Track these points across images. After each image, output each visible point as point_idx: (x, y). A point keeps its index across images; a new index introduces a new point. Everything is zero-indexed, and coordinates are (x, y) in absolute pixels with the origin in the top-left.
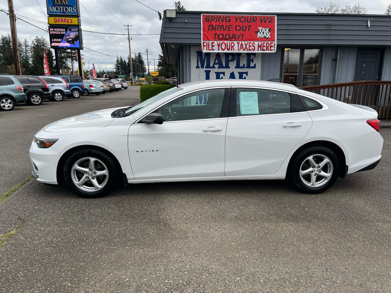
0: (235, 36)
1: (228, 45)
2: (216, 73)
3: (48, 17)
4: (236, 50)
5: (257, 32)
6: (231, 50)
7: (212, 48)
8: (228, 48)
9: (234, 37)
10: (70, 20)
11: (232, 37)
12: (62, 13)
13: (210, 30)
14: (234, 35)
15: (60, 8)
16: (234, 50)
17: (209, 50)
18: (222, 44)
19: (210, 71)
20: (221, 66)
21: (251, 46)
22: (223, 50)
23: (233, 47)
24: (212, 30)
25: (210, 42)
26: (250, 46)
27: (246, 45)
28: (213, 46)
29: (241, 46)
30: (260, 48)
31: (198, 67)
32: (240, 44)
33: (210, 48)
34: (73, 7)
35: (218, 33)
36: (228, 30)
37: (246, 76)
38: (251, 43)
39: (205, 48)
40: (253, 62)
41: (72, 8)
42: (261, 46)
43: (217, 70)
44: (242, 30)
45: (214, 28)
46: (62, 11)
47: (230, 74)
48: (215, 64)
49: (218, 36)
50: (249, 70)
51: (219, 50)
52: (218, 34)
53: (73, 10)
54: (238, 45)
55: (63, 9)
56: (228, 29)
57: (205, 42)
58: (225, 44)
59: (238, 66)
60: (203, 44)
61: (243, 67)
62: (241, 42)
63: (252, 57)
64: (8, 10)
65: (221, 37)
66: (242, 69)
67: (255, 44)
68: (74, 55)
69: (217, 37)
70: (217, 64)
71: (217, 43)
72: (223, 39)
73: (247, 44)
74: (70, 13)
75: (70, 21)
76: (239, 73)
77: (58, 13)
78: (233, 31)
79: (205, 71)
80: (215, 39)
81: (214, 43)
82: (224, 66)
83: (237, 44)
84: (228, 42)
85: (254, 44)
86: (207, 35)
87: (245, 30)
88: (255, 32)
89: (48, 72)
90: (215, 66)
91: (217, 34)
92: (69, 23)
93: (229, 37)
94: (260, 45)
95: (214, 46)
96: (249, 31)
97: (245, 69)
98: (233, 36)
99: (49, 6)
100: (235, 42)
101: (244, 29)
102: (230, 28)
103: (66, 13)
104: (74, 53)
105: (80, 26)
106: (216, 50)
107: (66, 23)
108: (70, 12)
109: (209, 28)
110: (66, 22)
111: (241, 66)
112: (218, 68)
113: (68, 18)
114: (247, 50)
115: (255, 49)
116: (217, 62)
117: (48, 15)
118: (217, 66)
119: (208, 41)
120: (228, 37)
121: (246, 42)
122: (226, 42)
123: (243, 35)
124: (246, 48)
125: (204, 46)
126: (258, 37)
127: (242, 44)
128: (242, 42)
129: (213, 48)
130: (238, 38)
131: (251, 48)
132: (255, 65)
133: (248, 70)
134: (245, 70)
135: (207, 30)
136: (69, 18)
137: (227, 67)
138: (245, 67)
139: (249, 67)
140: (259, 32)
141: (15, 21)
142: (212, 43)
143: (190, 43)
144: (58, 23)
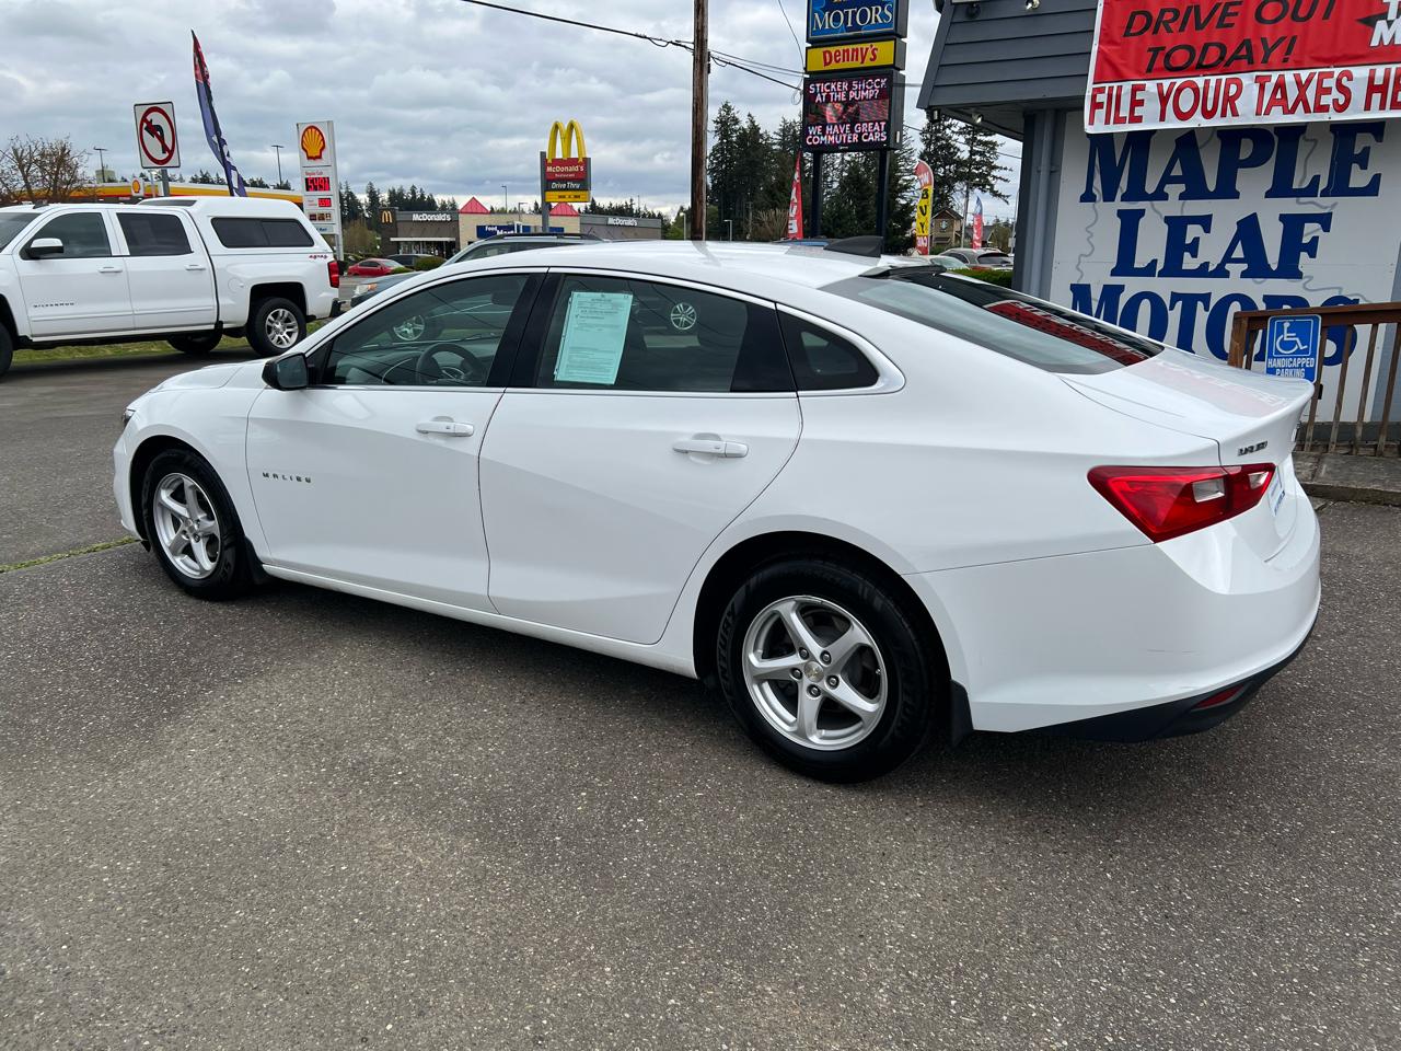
0: (1249, 50)
1: (1211, 95)
2: (1168, 220)
3: (807, 48)
4: (1247, 113)
5: (1370, 23)
6: (1224, 114)
7: (1132, 111)
8: (1209, 108)
9: (1244, 52)
10: (870, 50)
11: (1235, 57)
12: (849, 30)
13: (1134, 35)
14: (1246, 43)
15: (846, 15)
16: (1235, 114)
17: (1119, 120)
18: (1179, 90)
19: (1141, 213)
20: (1195, 190)
21: (1328, 91)
22: (1182, 116)
23: (1230, 100)
24: (1141, 32)
25: (1127, 86)
26: (1322, 91)
27: (1302, 87)
28: (1135, 103)
29: (1274, 93)
30: (1376, 97)
31: (1088, 197)
32: (1269, 87)
33: (1124, 112)
34: (887, 3)
35: (1168, 41)
36: (1221, 24)
37: (1320, 233)
38: (1331, 75)
39: (1101, 114)
40: (1364, 167)
41: (883, 9)
42: (1383, 89)
43: (1174, 206)
44: (1294, 17)
45: (1153, 25)
46: (849, 25)
47: (1238, 223)
48: (1167, 179)
49: (1168, 56)
50: (1341, 207)
51: (1162, 118)
52: (1167, 50)
53: (884, 16)
54: (1262, 88)
55: (854, 14)
56: (1222, 19)
57: (1101, 91)
58: (1196, 90)
59: (1281, 188)
60: (1094, 97)
61: (1311, 191)
62: (1275, 76)
63: (1362, 141)
64: (692, 40)
65: (1180, 58)
66: (1302, 199)
67: (1350, 78)
68: (977, 169)
69: (1160, 62)
70: (1176, 180)
71: (1156, 90)
72: (1192, 70)
73: (1309, 81)
74: (874, 27)
75: (869, 55)
76: (1283, 218)
77: (836, 31)
78: (1243, 26)
79: (1121, 213)
80: (1149, 70)
81: (1142, 88)
82: (1211, 186)
83: (1256, 87)
84: (1213, 80)
85: (1345, 79)
86: (1116, 59)
87: (1307, 18)
88: (1360, 20)
89: (799, 229)
90: (1168, 189)
91: (1163, 48)
92: (868, 63)
93: (1222, 58)
94: (1378, 81)
95: (1141, 103)
96: (1326, 17)
97: (1319, 199)
98: (1239, 49)
99: (814, 12)
100: (1247, 79)
101: (1301, 14)
102: (1231, 14)
103: (859, 28)
104: (978, 163)
105: (899, 70)
106: (1151, 121)
107: (856, 64)
108: (873, 22)
109: (1129, 27)
110: (857, 59)
111: (1295, 186)
112: (1183, 197)
113: (864, 46)
114: (1307, 110)
115: (1348, 101)
116: (1177, 171)
117: (808, 41)
118: (1174, 190)
119: (1115, 85)
120: (1213, 55)
121: (1304, 74)
122: (1200, 81)
123: (1294, 38)
124: (1302, 98)
125: (1096, 106)
126: (1374, 42)
127: (1281, 85)
128: (1285, 73)
129: (1138, 111)
130: (1267, 56)
131: (1326, 100)
132: (1376, 179)
133: (1334, 205)
134: (1321, 207)
135: (1117, 34)
136: (868, 45)
137: (1227, 190)
138: (1321, 188)
139: (1339, 187)
140: (1384, 16)
141: (705, 71)
142: (1135, 90)
143: (1040, 96)
144: (834, 66)
